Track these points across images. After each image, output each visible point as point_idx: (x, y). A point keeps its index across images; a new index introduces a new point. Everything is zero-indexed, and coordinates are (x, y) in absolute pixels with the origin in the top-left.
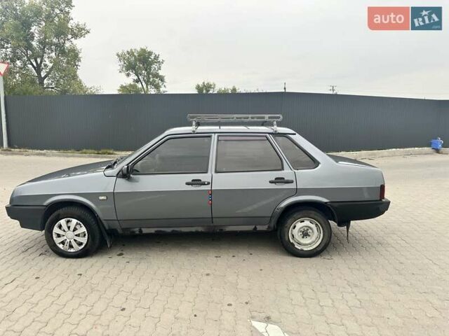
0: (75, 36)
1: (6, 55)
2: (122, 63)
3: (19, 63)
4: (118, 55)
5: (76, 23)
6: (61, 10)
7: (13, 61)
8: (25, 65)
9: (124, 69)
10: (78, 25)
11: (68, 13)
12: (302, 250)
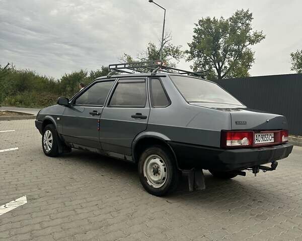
0: (252, 42)
1: (200, 62)
2: (296, 61)
3: (207, 67)
4: (292, 55)
5: (255, 32)
6: (243, 24)
7: (204, 66)
8: (211, 68)
9: (296, 67)
10: (256, 33)
11: (248, 25)
12: (152, 186)
